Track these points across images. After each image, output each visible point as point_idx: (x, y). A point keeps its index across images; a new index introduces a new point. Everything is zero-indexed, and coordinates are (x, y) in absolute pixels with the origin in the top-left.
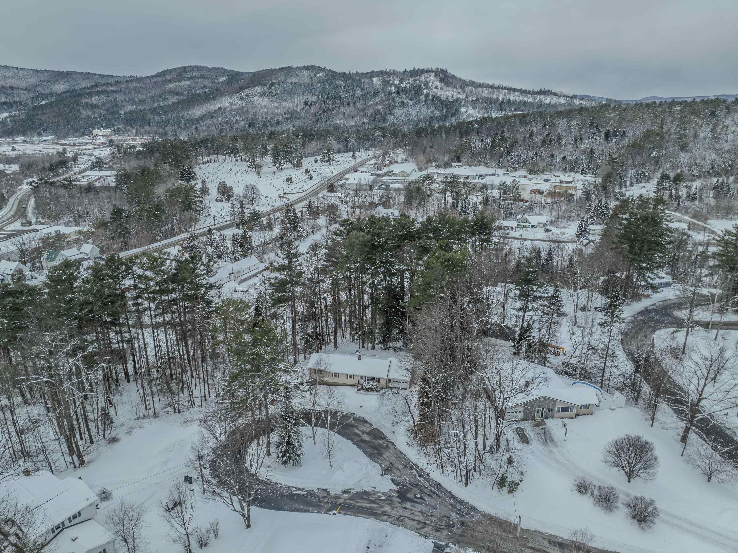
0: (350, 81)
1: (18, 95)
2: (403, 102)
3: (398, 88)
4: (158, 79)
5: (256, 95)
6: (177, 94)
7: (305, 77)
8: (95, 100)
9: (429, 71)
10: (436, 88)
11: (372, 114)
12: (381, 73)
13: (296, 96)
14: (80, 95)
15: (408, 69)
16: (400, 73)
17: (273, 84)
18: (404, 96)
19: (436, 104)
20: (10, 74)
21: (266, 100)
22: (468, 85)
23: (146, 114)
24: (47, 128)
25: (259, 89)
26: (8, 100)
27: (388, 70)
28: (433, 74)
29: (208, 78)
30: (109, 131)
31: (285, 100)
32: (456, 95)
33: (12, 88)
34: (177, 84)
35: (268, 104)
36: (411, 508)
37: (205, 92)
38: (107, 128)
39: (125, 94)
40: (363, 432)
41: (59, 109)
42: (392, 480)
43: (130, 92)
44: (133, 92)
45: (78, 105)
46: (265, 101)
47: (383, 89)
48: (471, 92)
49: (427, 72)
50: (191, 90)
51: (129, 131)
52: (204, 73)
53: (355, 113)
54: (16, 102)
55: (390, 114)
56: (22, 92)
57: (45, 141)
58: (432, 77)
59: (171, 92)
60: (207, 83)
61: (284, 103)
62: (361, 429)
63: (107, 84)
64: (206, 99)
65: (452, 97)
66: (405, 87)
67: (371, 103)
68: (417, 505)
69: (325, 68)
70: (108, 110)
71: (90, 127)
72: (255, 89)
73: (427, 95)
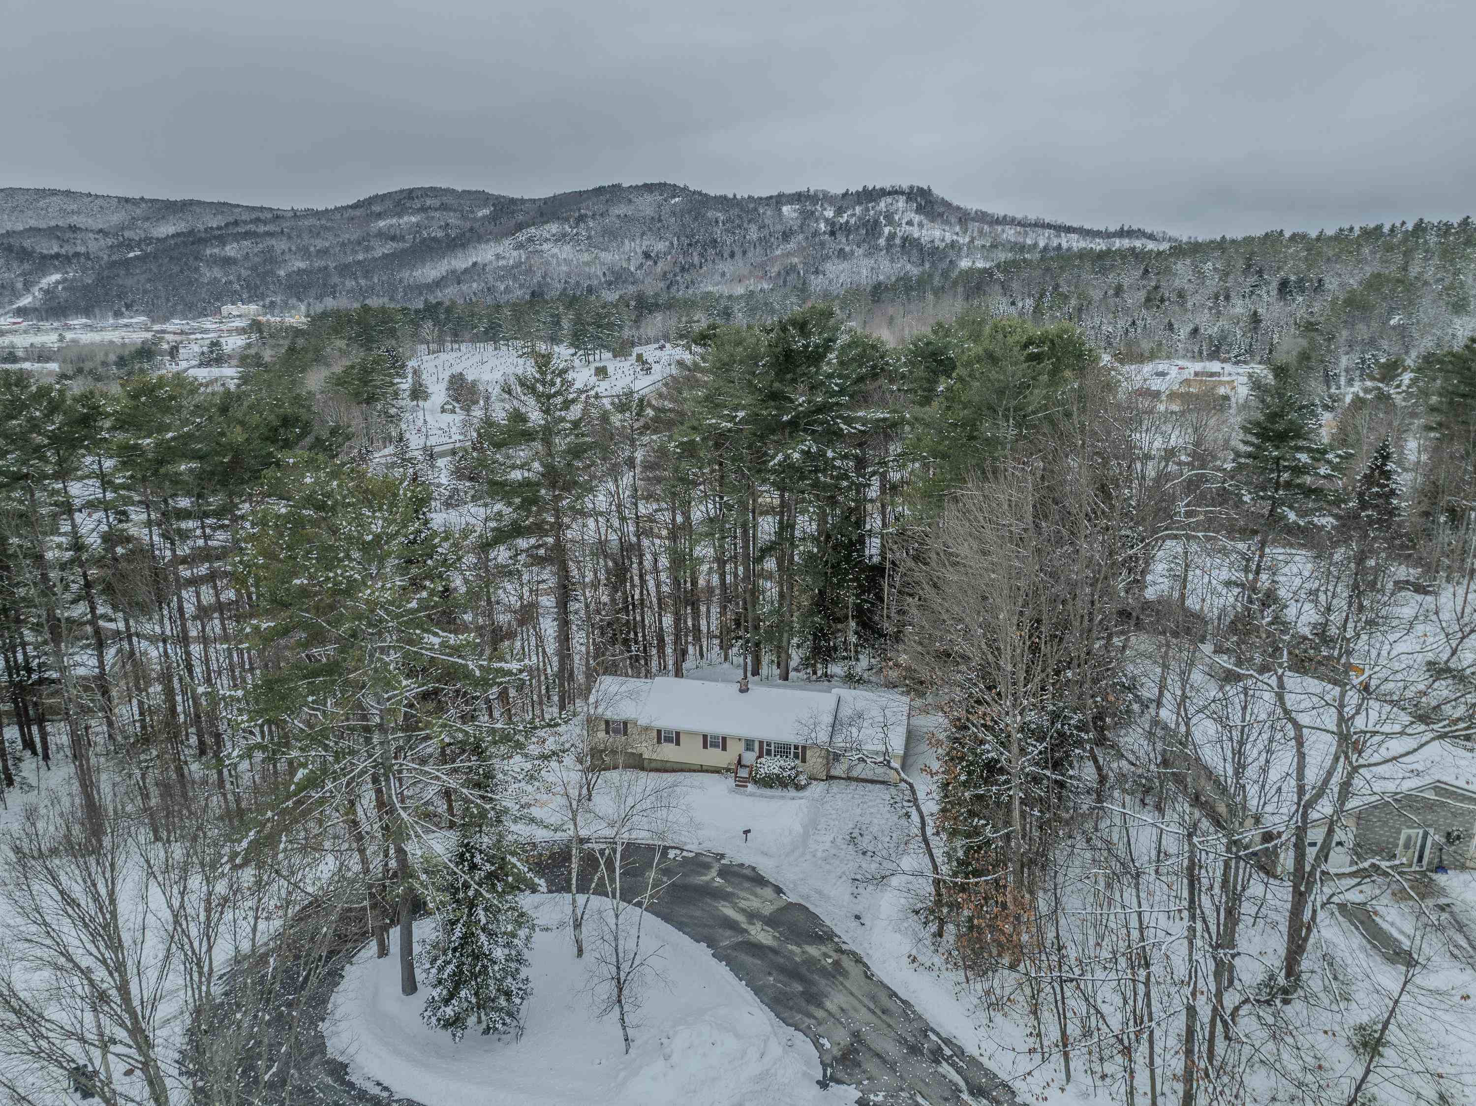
0: (736, 211)
1: (84, 242)
2: (841, 250)
3: (833, 224)
4: (358, 212)
5: (547, 240)
6: (393, 238)
7: (646, 205)
8: (231, 250)
9: (895, 192)
10: (910, 223)
11: (779, 273)
12: (798, 198)
13: (627, 242)
14: (200, 241)
15: (853, 190)
16: (836, 196)
17: (581, 219)
18: (844, 240)
19: (909, 253)
20: (75, 207)
21: (567, 248)
22: (973, 220)
23: (329, 275)
24: (133, 301)
25: (554, 228)
26: (63, 251)
27: (812, 192)
28: (902, 200)
29: (455, 211)
30: (253, 307)
31: (605, 250)
32: (949, 237)
33: (73, 229)
34: (394, 221)
35: (571, 256)
37: (447, 235)
38: (250, 302)
39: (290, 237)
40: (752, 916)
41: (161, 265)
43: (299, 236)
44: (306, 236)
45: (196, 258)
46: (566, 252)
47: (801, 227)
48: (981, 232)
49: (890, 193)
50: (421, 233)
51: (294, 307)
52: (449, 200)
53: (746, 273)
54: (77, 255)
55: (817, 272)
56: (91, 235)
57: (126, 326)
58: (901, 203)
59: (380, 234)
60: (453, 219)
61: (603, 255)
62: (743, 904)
63: (258, 220)
64: (448, 246)
65: (943, 240)
66: (847, 222)
67: (778, 252)
69: (685, 189)
70: (254, 268)
71: (217, 300)
72: (547, 227)
73: (892, 236)
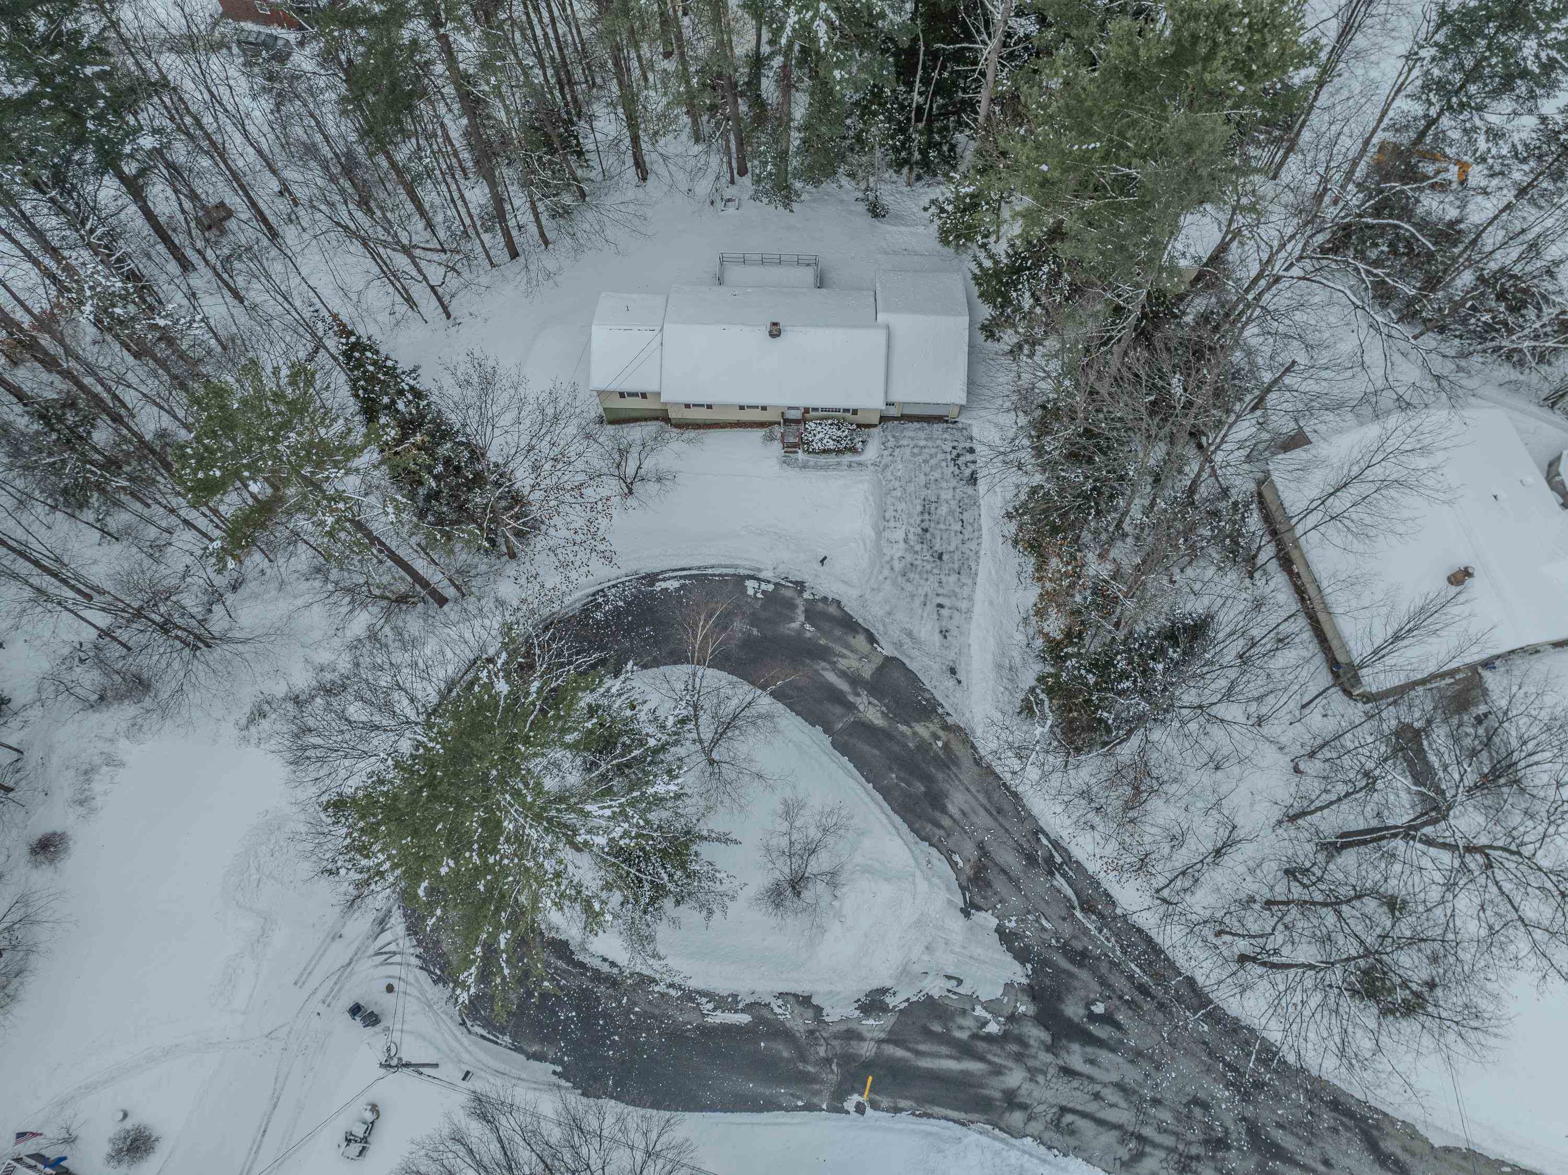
36: (1086, 1069)
42: (1000, 930)
68: (1104, 1056)
